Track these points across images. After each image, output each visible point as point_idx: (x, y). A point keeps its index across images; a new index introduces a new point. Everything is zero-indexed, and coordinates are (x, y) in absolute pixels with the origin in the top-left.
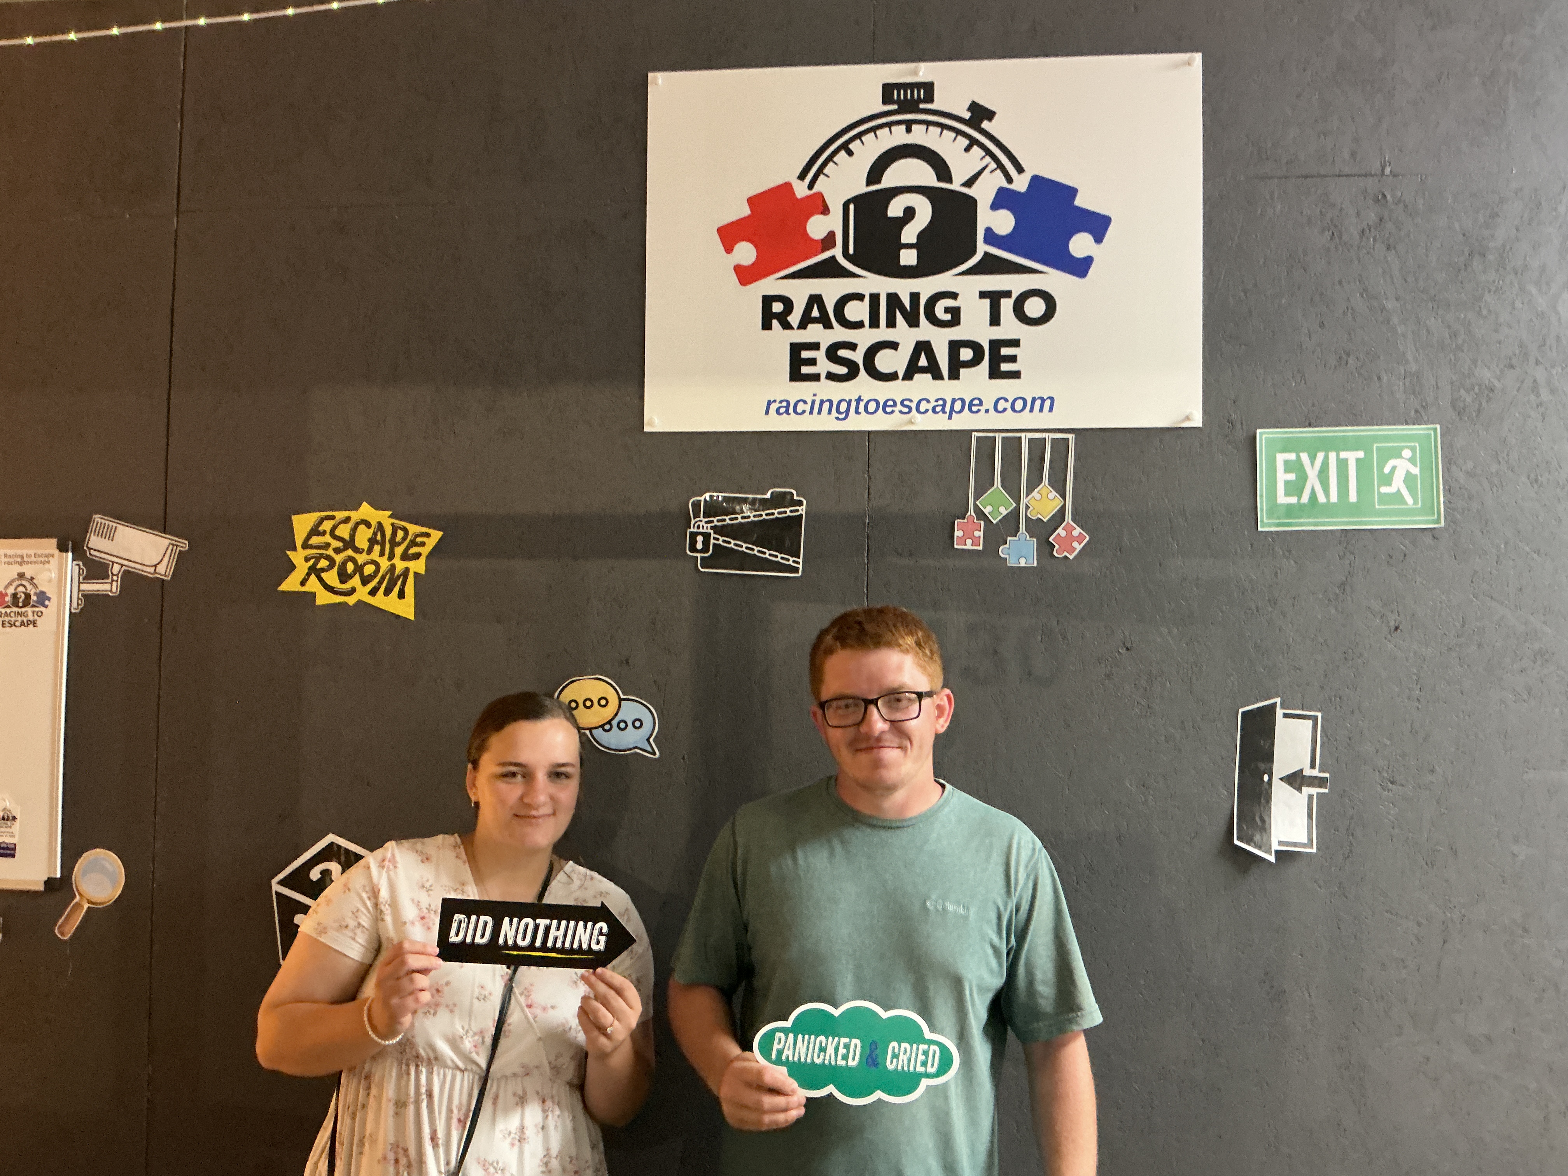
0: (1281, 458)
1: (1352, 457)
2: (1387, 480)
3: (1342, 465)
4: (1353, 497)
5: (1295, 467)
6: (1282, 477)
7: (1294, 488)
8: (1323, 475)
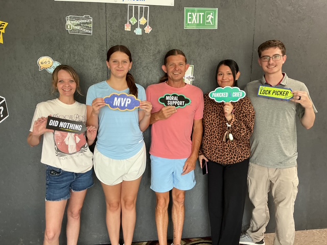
0: (189, 14)
3: (200, 15)
4: (201, 23)
5: (191, 16)
6: (189, 18)
7: (191, 20)
8: (196, 18)
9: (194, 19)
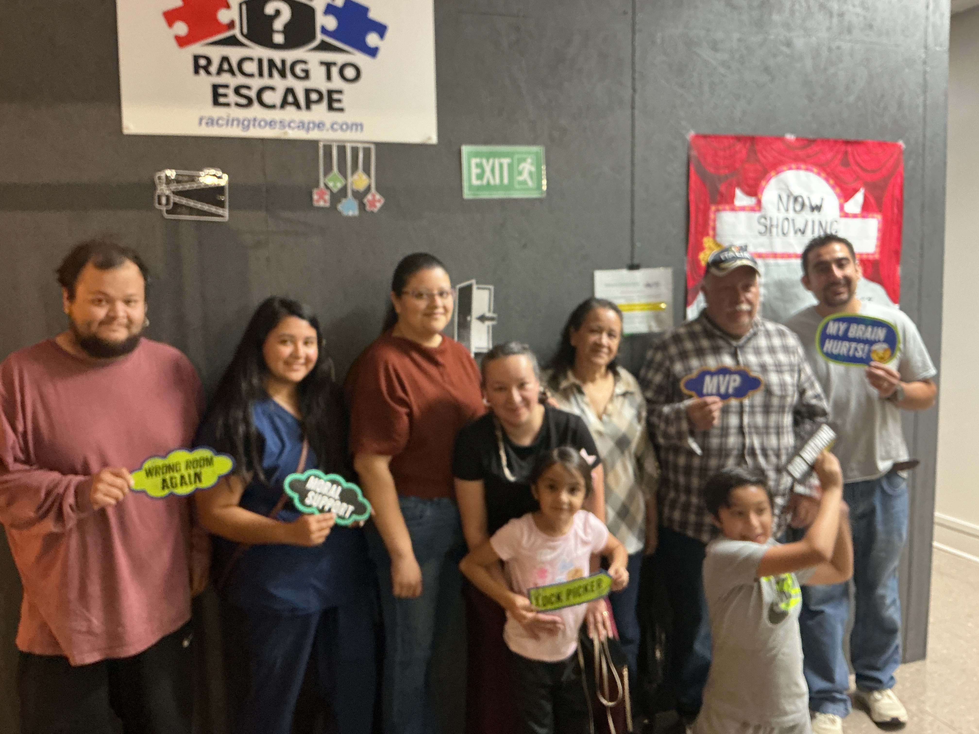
0: (474, 161)
1: (506, 161)
2: (520, 173)
3: (501, 166)
4: (506, 181)
5: (480, 166)
6: (475, 171)
7: (480, 176)
8: (493, 170)
9: (488, 173)
